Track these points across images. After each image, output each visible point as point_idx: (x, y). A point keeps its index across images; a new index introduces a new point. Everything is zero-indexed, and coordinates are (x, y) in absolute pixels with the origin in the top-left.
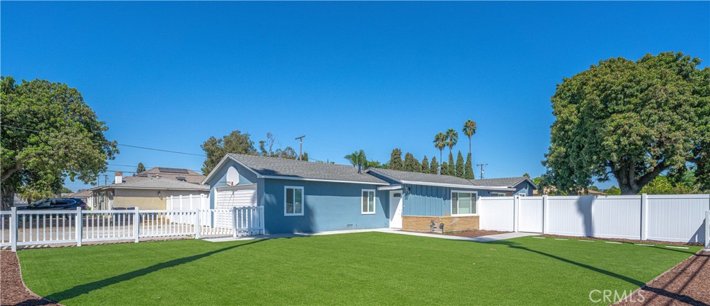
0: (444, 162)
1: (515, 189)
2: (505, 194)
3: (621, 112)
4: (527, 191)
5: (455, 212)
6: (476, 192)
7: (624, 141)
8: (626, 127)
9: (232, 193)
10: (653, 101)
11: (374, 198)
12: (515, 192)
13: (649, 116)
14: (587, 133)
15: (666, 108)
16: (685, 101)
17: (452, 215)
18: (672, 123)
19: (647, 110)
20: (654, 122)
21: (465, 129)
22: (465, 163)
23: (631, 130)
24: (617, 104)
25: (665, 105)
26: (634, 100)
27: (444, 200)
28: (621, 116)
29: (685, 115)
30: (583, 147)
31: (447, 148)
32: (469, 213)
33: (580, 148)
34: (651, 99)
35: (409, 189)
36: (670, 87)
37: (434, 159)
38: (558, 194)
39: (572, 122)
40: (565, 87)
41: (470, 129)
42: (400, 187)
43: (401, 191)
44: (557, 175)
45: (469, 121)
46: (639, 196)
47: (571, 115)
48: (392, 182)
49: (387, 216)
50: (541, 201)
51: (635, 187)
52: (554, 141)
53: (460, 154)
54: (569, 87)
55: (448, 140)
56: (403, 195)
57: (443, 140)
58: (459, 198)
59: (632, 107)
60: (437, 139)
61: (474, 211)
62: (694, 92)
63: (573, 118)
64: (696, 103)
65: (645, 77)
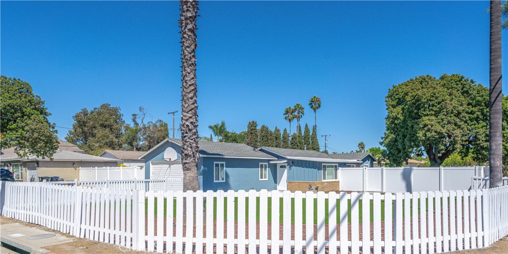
0: (294, 133)
1: (362, 162)
2: (355, 165)
3: (427, 115)
4: (369, 162)
5: (325, 178)
6: (337, 165)
7: (429, 134)
8: (430, 126)
9: (168, 166)
10: (445, 110)
11: (267, 169)
12: (362, 164)
13: (442, 120)
14: (408, 127)
15: (452, 115)
16: (463, 110)
17: (323, 181)
18: (456, 124)
19: (441, 116)
20: (445, 124)
21: (310, 104)
22: (311, 134)
23: (432, 128)
24: (424, 111)
25: (452, 113)
26: (434, 108)
27: (318, 170)
28: (427, 118)
29: (463, 119)
30: (407, 135)
31: (295, 120)
32: (333, 179)
33: (404, 136)
34: (443, 109)
35: (293, 162)
36: (455, 102)
37: (285, 130)
38: (391, 166)
39: (399, 118)
40: (394, 92)
41: (315, 104)
42: (286, 161)
43: (287, 164)
44: (390, 153)
45: (315, 97)
46: (438, 168)
47: (398, 114)
48: (280, 158)
49: (276, 182)
50: (381, 171)
51: (439, 161)
52: (388, 129)
53: (306, 126)
54: (397, 92)
55: (296, 113)
56: (287, 167)
57: (293, 113)
58: (327, 169)
59: (433, 113)
60: (287, 112)
61: (336, 178)
62: (469, 104)
63: (399, 116)
64: (470, 111)
65: (440, 95)
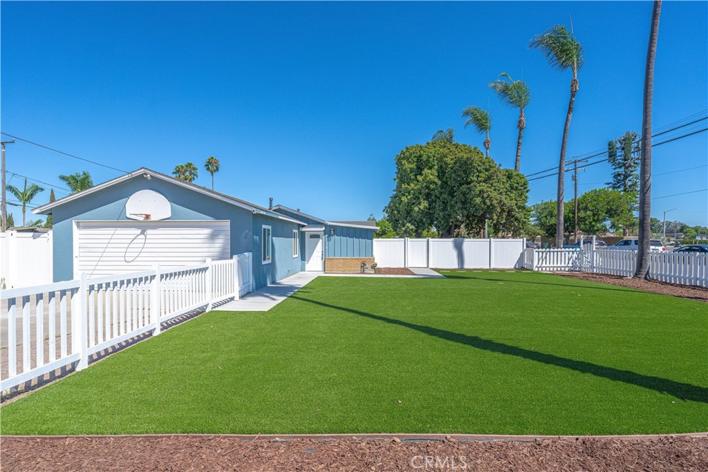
11: (298, 239)
35: (334, 230)
41: (212, 166)
42: (324, 228)
45: (212, 158)
49: (303, 258)
50: (425, 244)
57: (185, 174)
